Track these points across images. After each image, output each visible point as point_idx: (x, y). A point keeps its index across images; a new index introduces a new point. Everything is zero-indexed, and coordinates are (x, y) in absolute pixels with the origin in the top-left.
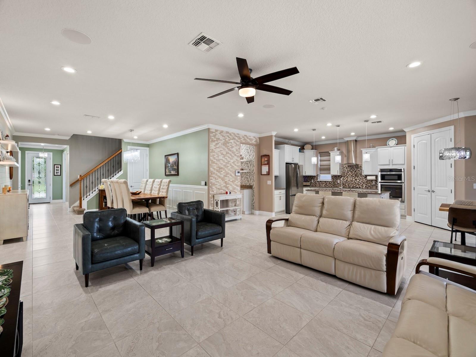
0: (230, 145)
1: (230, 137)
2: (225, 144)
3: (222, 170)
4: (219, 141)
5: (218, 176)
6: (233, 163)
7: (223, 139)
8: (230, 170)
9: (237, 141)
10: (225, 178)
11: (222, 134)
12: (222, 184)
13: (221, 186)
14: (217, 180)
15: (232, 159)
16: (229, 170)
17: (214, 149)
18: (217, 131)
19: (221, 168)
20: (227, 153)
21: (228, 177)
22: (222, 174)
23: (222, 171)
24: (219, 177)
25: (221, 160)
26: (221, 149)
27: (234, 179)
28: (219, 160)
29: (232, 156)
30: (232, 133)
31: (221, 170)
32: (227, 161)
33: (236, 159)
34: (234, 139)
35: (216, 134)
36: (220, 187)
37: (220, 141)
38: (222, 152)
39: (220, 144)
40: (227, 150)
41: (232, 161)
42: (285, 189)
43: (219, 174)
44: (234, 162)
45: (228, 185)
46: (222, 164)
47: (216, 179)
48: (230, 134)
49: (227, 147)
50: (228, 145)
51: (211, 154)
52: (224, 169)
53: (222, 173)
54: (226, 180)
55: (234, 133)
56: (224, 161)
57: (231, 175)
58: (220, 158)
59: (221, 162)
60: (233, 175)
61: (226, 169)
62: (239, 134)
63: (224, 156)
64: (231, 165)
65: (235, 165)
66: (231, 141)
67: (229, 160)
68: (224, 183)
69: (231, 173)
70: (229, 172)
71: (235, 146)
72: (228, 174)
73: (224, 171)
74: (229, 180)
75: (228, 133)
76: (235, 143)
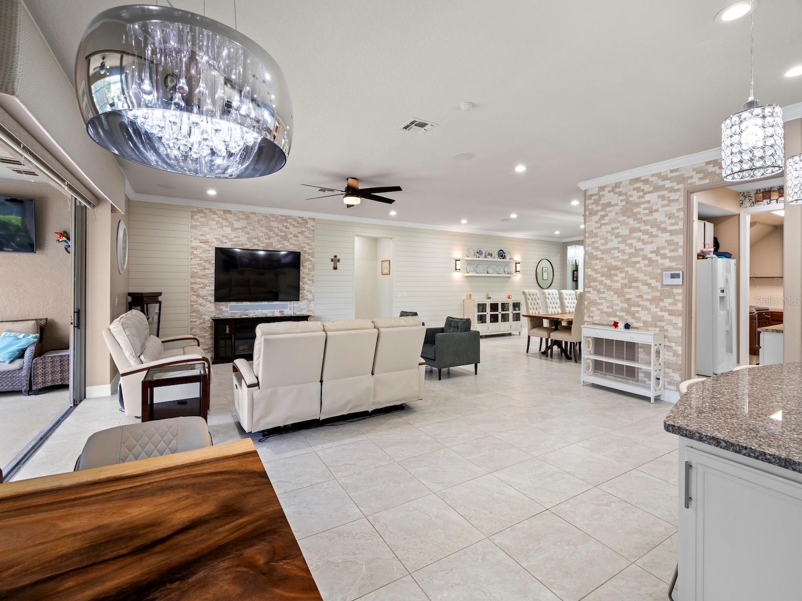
0: (645, 209)
1: (643, 190)
2: (628, 210)
3: (617, 272)
4: (608, 209)
5: (605, 285)
6: (656, 252)
7: (622, 201)
8: (642, 272)
9: (672, 190)
10: (627, 290)
11: (618, 190)
12: (617, 305)
13: (612, 308)
14: (602, 295)
15: (652, 243)
16: (639, 270)
17: (596, 228)
18: (602, 188)
19: (616, 268)
20: (633, 230)
21: (637, 287)
22: (617, 281)
23: (616, 275)
24: (609, 288)
25: (615, 249)
26: (614, 226)
27: (658, 294)
28: (608, 251)
29: (651, 235)
31: (612, 272)
32: (633, 250)
33: (666, 241)
34: (657, 188)
35: (600, 198)
36: (610, 310)
37: (611, 208)
38: (616, 231)
39: (612, 215)
40: (631, 221)
41: (649, 248)
43: (608, 282)
44: (658, 248)
45: (633, 309)
46: (616, 258)
47: (599, 291)
48: (646, 182)
50: (636, 210)
52: (621, 270)
53: (615, 278)
54: (628, 296)
55: (659, 175)
56: (623, 252)
57: (647, 284)
58: (610, 245)
59: (616, 253)
60: (654, 283)
61: (630, 270)
62: (677, 170)
63: (624, 238)
64: (645, 258)
65: (664, 257)
66: (648, 197)
67: (640, 245)
68: (622, 302)
69: (647, 278)
70: (641, 276)
71: (663, 206)
72: (636, 280)
73: (623, 275)
74: (639, 297)
75: (637, 180)
76: (663, 198)
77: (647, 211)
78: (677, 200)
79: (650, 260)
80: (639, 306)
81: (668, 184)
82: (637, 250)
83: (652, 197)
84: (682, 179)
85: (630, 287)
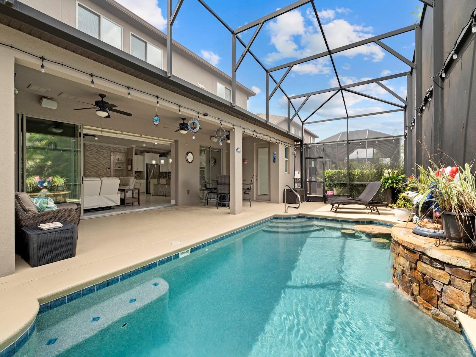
1: (102, 148)
2: (98, 152)
3: (96, 167)
4: (92, 151)
5: (92, 171)
6: (105, 163)
7: (96, 150)
9: (108, 150)
11: (95, 147)
14: (91, 173)
15: (104, 161)
16: (101, 167)
17: (89, 155)
18: (91, 145)
19: (95, 166)
20: (99, 157)
21: (100, 171)
23: (95, 168)
24: (93, 171)
25: (95, 161)
27: (105, 173)
28: (93, 162)
29: (103, 159)
30: (104, 146)
32: (99, 162)
33: (107, 161)
34: (105, 149)
35: (90, 147)
37: (93, 151)
38: (95, 157)
39: (94, 152)
40: (99, 155)
41: (103, 162)
42: (145, 179)
43: (93, 170)
46: (95, 164)
47: (90, 172)
48: (102, 147)
49: (100, 154)
50: (100, 153)
51: (87, 158)
53: (95, 169)
54: (98, 173)
55: (105, 146)
56: (97, 162)
57: (103, 170)
58: (93, 160)
59: (95, 162)
60: (104, 170)
61: (99, 167)
62: (109, 146)
63: (97, 159)
64: (102, 164)
65: (106, 164)
66: (103, 150)
67: (101, 161)
68: (97, 175)
69: (103, 169)
70: (102, 169)
71: (106, 153)
72: (100, 169)
73: (97, 168)
74: (101, 173)
75: (100, 146)
76: (106, 151)
77: (102, 154)
78: (109, 153)
79: (103, 165)
80: (101, 176)
81: (107, 149)
82: (100, 162)
83: (104, 151)
84: (110, 149)
85: (99, 171)
